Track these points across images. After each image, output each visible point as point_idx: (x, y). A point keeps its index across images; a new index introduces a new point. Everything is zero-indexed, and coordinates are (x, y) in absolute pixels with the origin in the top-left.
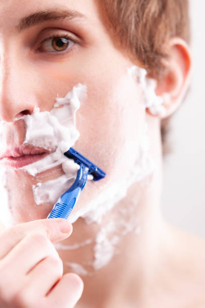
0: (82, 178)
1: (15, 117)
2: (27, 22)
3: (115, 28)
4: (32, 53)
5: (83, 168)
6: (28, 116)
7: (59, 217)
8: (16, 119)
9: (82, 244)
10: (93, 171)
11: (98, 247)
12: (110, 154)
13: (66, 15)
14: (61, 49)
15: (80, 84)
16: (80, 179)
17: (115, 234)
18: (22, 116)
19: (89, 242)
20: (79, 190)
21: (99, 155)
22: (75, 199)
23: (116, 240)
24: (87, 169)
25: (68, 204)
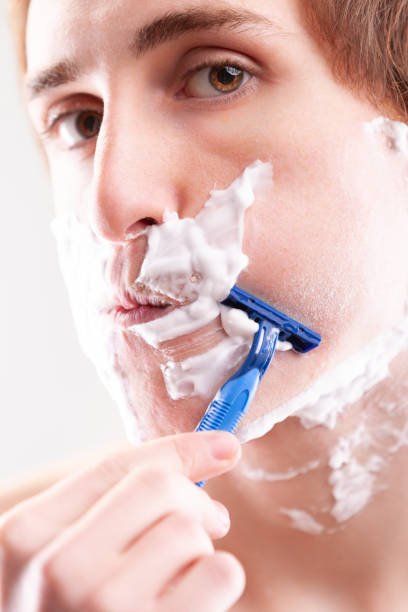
0: (262, 350)
1: (127, 233)
2: (148, 37)
3: (332, 42)
4: (170, 100)
5: (265, 328)
6: (154, 227)
7: (214, 428)
8: (131, 236)
9: (304, 470)
10: (290, 334)
11: (337, 476)
12: (326, 297)
13: (225, 18)
14: (230, 87)
15: (259, 161)
16: (257, 352)
17: (372, 450)
18: (144, 228)
19: (315, 465)
20: (255, 374)
21: (302, 301)
22: (247, 393)
23: (375, 461)
24: (276, 331)
25: (232, 403)
